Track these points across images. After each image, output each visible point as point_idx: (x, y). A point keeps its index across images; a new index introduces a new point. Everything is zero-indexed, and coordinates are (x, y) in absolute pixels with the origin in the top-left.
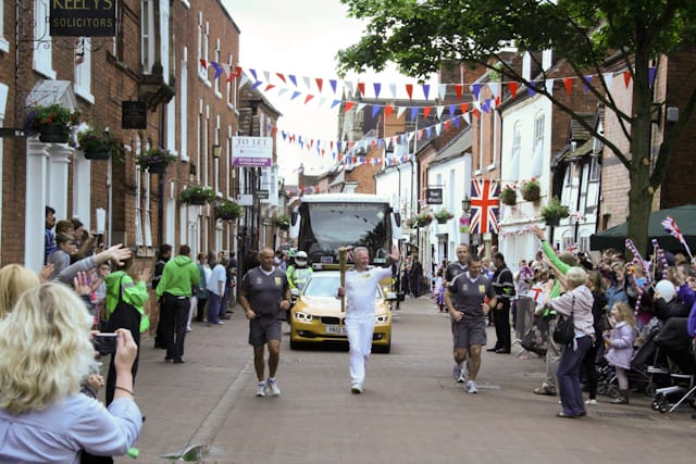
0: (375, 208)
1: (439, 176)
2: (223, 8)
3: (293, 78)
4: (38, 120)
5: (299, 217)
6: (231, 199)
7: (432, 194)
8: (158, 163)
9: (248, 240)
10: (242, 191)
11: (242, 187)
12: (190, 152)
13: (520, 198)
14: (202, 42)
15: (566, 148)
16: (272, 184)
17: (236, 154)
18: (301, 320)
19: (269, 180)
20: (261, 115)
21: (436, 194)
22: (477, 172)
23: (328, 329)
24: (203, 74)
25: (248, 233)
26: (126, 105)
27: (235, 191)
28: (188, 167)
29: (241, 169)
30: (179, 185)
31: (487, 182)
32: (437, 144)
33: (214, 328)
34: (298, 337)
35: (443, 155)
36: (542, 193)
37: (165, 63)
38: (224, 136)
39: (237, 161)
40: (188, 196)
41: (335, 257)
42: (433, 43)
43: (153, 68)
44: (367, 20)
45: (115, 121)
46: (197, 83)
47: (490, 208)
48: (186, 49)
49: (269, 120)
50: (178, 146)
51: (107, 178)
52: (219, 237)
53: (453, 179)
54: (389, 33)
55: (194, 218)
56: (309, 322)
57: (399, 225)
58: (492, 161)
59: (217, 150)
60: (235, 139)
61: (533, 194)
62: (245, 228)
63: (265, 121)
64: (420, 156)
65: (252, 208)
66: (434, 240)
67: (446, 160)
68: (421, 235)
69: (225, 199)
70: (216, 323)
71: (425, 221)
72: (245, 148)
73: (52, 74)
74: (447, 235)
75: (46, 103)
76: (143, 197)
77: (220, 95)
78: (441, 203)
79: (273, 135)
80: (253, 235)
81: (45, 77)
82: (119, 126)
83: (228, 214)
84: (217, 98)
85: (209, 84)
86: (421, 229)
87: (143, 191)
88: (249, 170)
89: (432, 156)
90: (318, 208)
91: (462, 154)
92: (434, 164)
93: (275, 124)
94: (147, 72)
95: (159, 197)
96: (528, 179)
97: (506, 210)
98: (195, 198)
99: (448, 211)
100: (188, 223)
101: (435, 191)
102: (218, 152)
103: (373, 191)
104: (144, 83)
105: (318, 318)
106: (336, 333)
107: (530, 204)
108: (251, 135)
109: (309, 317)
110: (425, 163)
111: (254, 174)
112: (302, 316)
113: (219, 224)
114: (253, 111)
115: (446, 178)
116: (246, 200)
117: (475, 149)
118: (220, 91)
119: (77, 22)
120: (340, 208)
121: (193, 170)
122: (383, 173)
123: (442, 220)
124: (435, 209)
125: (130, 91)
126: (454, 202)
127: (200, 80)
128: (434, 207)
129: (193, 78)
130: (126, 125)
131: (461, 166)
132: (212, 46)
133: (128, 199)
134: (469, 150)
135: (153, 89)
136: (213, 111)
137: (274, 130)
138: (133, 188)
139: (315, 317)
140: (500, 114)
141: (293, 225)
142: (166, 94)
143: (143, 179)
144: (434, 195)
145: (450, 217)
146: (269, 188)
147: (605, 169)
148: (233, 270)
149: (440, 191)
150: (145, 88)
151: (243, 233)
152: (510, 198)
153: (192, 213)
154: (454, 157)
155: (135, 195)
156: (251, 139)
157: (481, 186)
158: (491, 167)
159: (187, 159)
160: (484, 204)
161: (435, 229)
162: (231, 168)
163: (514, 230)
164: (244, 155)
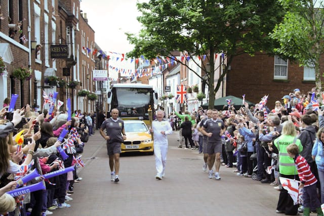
1: (170, 81)
4: (49, 80)
6: (93, 92)
7: (167, 88)
8: (73, 85)
10: (97, 90)
11: (97, 88)
12: (80, 79)
13: (193, 91)
14: (83, 41)
15: (206, 75)
16: (108, 86)
17: (94, 76)
19: (106, 85)
20: (103, 60)
21: (168, 88)
22: (182, 81)
23: (127, 147)
24: (83, 52)
25: (99, 104)
26: (64, 69)
27: (94, 90)
28: (79, 84)
29: (96, 82)
30: (77, 91)
31: (182, 86)
32: (169, 69)
35: (171, 73)
36: (199, 90)
37: (74, 54)
38: (90, 71)
39: (95, 79)
40: (80, 94)
41: (127, 112)
43: (71, 56)
46: (82, 55)
47: (184, 94)
48: (78, 45)
49: (106, 61)
50: (77, 78)
52: (89, 106)
53: (174, 82)
55: (82, 101)
58: (186, 77)
59: (87, 76)
60: (94, 71)
61: (196, 90)
63: (104, 62)
64: (164, 73)
65: (100, 95)
66: (168, 105)
67: (171, 76)
68: (165, 103)
69: (91, 93)
71: (165, 98)
72: (97, 74)
73: (49, 66)
74: (172, 104)
76: (68, 95)
77: (89, 57)
78: (170, 91)
79: (107, 69)
81: (47, 67)
82: (62, 75)
83: (92, 98)
84: (88, 58)
85: (85, 54)
87: (68, 94)
88: (99, 82)
89: (167, 74)
91: (177, 74)
92: (168, 77)
93: (108, 62)
94: (69, 57)
95: (72, 95)
97: (189, 95)
98: (83, 94)
99: (173, 95)
100: (80, 102)
101: (168, 87)
102: (89, 77)
107: (196, 93)
108: (99, 69)
110: (165, 75)
111: (101, 83)
113: (89, 102)
114: (100, 60)
115: (172, 82)
116: (98, 93)
117: (181, 72)
118: (88, 55)
119: (58, 55)
121: (81, 85)
122: (151, 78)
123: (170, 98)
124: (168, 94)
126: (174, 92)
127: (82, 53)
129: (81, 53)
131: (176, 78)
132: (86, 40)
133: (64, 97)
134: (179, 72)
136: (86, 62)
137: (108, 65)
138: (65, 93)
142: (75, 63)
143: (68, 90)
145: (173, 97)
146: (106, 87)
149: (170, 87)
150: (68, 62)
151: (97, 105)
152: (190, 91)
153: (82, 99)
154: (174, 75)
156: (99, 71)
157: (180, 87)
158: (185, 79)
159: (79, 81)
160: (182, 93)
161: (168, 101)
162: (93, 81)
163: (192, 102)
164: (97, 77)
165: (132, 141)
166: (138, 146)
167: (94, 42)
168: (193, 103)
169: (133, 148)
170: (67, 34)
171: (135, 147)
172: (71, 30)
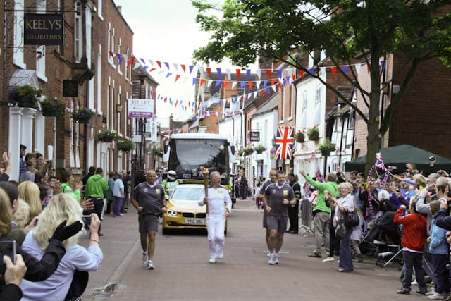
0: (218, 143)
1: (258, 123)
2: (123, 19)
3: (167, 64)
4: (17, 94)
5: (169, 148)
6: (127, 138)
7: (253, 135)
8: (84, 117)
9: (138, 163)
10: (134, 133)
11: (134, 130)
12: (103, 109)
13: (306, 139)
14: (110, 41)
15: (335, 108)
16: (153, 129)
17: (130, 110)
18: (170, 215)
19: (151, 126)
20: (146, 85)
21: (256, 135)
22: (281, 122)
23: (187, 221)
24: (111, 60)
25: (138, 159)
26: (65, 82)
27: (130, 133)
28: (101, 119)
29: (134, 119)
30: (96, 131)
31: (287, 129)
32: (256, 103)
33: (117, 218)
34: (168, 226)
35: (261, 110)
36: (320, 136)
37: (89, 56)
38: (124, 100)
39: (131, 114)
40: (101, 136)
41: (192, 174)
42: (252, 47)
43: (82, 59)
44: (212, 33)
45: (59, 92)
46: (107, 66)
47: (288, 144)
48: (101, 46)
49: (151, 88)
50: (96, 106)
51: (54, 127)
52: (120, 161)
53: (266, 125)
54: (225, 40)
55: (105, 150)
56: (174, 216)
57: (233, 154)
58: (290, 115)
59: (119, 107)
60: (130, 101)
61: (314, 136)
62: (136, 156)
63: (149, 88)
64: (246, 110)
65: (140, 143)
66: (255, 164)
67: (262, 114)
68: (247, 161)
69: (123, 138)
70: (118, 215)
71: (249, 152)
72: (136, 106)
73: (24, 66)
74: (262, 161)
75: (22, 84)
76: (75, 138)
77: (121, 73)
78: (259, 141)
79: (154, 98)
80: (141, 160)
81: (20, 68)
82: (61, 95)
83: (126, 147)
84: (119, 75)
85: (114, 66)
86: (247, 157)
87: (75, 134)
88: (138, 119)
89: (254, 111)
90: (181, 142)
91: (272, 110)
92: (254, 116)
93: (154, 90)
94: (78, 62)
95: (84, 138)
96: (312, 127)
97: (298, 146)
98: (106, 138)
99: (263, 145)
100: (101, 153)
101: (255, 133)
102: (120, 108)
103: (217, 132)
104: (76, 68)
106: (192, 223)
107: (313, 142)
108: (140, 98)
109: (174, 213)
110: (249, 115)
111: (142, 122)
112: (170, 212)
113: (120, 154)
114: (141, 82)
115: (262, 125)
116: (137, 138)
117: (280, 107)
118: (121, 70)
119: (40, 37)
120: (195, 143)
121: (104, 121)
122: (223, 121)
123: (260, 151)
124: (256, 145)
125: (67, 73)
126: (266, 140)
127: (109, 64)
128: (254, 143)
129: (105, 63)
130: (65, 94)
131: (271, 117)
132: (117, 43)
133: (66, 139)
134: (276, 108)
135: (81, 72)
136: (116, 83)
137: (154, 94)
138: (69, 132)
139: (179, 213)
140: (295, 86)
141: (165, 153)
142: (90, 74)
143: (75, 127)
144: (255, 136)
145: (265, 149)
146: (151, 130)
147: (356, 121)
148: (129, 182)
149: (258, 133)
150: (76, 71)
151: (135, 158)
152: (301, 139)
153: (104, 147)
154: (267, 112)
155: (70, 136)
156: (139, 100)
157: (283, 131)
158: (290, 118)
159: (101, 113)
160: (285, 141)
161: (255, 157)
162: (128, 119)
163: (303, 158)
164: (135, 110)
165: (195, 213)
166: (202, 221)
168: (305, 160)
169: (196, 223)
170: (76, 16)
171: (199, 221)
172: (84, 8)
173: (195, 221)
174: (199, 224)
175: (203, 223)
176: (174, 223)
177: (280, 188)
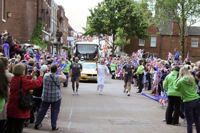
0: (94, 46)
23: (89, 77)
34: (81, 79)
38: (66, 37)
39: (68, 41)
40: (63, 48)
56: (84, 75)
72: (69, 38)
105: (86, 74)
112: (82, 74)
116: (69, 47)
122: (94, 39)
132: (65, 24)
159: (62, 42)
165: (92, 74)
166: (95, 77)
167: (68, 24)
169: (93, 78)
171: (94, 77)
172: (61, 23)
173: (92, 77)
174: (94, 78)
175: (96, 78)
176: (84, 78)
177: (129, 65)
